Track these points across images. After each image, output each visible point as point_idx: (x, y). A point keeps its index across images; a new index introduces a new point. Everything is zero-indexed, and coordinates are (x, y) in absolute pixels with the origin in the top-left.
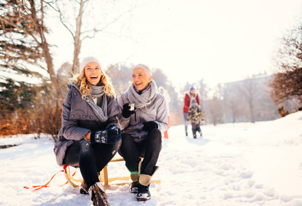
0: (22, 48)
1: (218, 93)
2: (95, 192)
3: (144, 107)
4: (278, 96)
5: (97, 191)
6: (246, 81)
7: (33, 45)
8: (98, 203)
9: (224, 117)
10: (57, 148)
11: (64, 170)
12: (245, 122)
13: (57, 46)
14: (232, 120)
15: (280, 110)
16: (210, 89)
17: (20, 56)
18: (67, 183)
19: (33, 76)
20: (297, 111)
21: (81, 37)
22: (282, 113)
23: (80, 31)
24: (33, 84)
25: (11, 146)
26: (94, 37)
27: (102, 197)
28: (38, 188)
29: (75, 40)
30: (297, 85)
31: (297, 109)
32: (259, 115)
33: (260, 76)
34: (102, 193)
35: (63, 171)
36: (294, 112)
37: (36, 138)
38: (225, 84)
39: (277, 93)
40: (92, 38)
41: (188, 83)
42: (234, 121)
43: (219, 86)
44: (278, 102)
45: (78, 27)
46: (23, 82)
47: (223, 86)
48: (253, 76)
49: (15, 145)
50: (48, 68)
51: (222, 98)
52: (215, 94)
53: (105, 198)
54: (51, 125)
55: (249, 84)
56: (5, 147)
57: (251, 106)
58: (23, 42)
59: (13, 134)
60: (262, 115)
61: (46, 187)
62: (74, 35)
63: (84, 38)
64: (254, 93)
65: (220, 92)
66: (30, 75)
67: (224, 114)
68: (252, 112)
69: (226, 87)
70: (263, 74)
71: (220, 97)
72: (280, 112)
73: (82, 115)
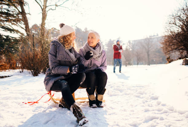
0: (8, 14)
1: (128, 47)
3: (97, 57)
4: (167, 50)
5: (75, 107)
6: (146, 39)
7: (14, 13)
9: (132, 62)
10: (47, 81)
11: (50, 93)
12: (144, 65)
13: (30, 14)
14: (136, 63)
15: (168, 59)
16: (124, 44)
17: (6, 19)
19: (14, 32)
20: (178, 59)
22: (169, 60)
23: (46, 5)
24: (15, 38)
25: (6, 77)
26: (55, 9)
27: (79, 110)
28: (32, 103)
29: (42, 11)
30: (179, 44)
31: (178, 58)
32: (153, 61)
33: (155, 37)
34: (79, 108)
35: (48, 94)
36: (176, 60)
37: (20, 72)
38: (133, 41)
39: (166, 48)
40: (54, 10)
41: (110, 40)
42: (138, 64)
43: (129, 42)
44: (166, 54)
45: (45, 2)
46: (8, 36)
47: (131, 42)
48: (150, 36)
49: (9, 76)
50: (26, 28)
51: (131, 50)
52: (127, 47)
53: (81, 111)
54: (30, 64)
55: (148, 41)
56: (2, 77)
57: (148, 55)
58: (8, 10)
59: (7, 69)
60: (154, 60)
61: (37, 103)
62: (42, 8)
63: (49, 10)
64: (150, 47)
65: (130, 46)
66: (12, 32)
67: (132, 59)
68: (149, 59)
69: (133, 43)
70: (156, 36)
71: (130, 49)
72: (168, 60)
73: (63, 58)
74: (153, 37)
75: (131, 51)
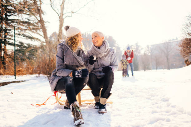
0: (28, 23)
1: (147, 51)
2: (74, 107)
6: (165, 43)
7: (35, 22)
8: (75, 114)
9: (151, 66)
12: (163, 69)
14: (155, 67)
16: (142, 49)
17: (27, 28)
18: (57, 102)
19: (35, 40)
21: (64, 17)
23: (63, 13)
24: (35, 45)
25: (23, 81)
27: (78, 110)
28: (39, 105)
29: (60, 18)
32: (172, 65)
33: (174, 41)
34: (78, 108)
35: (54, 95)
37: (37, 77)
38: (151, 45)
39: (184, 51)
40: (71, 17)
42: (157, 69)
43: (148, 47)
44: (184, 57)
45: (62, 10)
46: (29, 44)
47: (150, 46)
48: (169, 40)
49: (25, 81)
50: (44, 35)
52: (145, 51)
53: (80, 111)
54: (46, 69)
55: (167, 45)
56: (19, 82)
57: (168, 59)
58: (29, 20)
59: (24, 74)
60: (174, 65)
61: (44, 105)
62: (60, 16)
63: (66, 17)
64: (169, 51)
65: (148, 51)
66: (33, 40)
67: (151, 64)
68: (168, 63)
69: (152, 47)
70: (176, 40)
71: (148, 54)
72: (186, 63)
73: (71, 62)
74: (172, 41)
75: (149, 56)
